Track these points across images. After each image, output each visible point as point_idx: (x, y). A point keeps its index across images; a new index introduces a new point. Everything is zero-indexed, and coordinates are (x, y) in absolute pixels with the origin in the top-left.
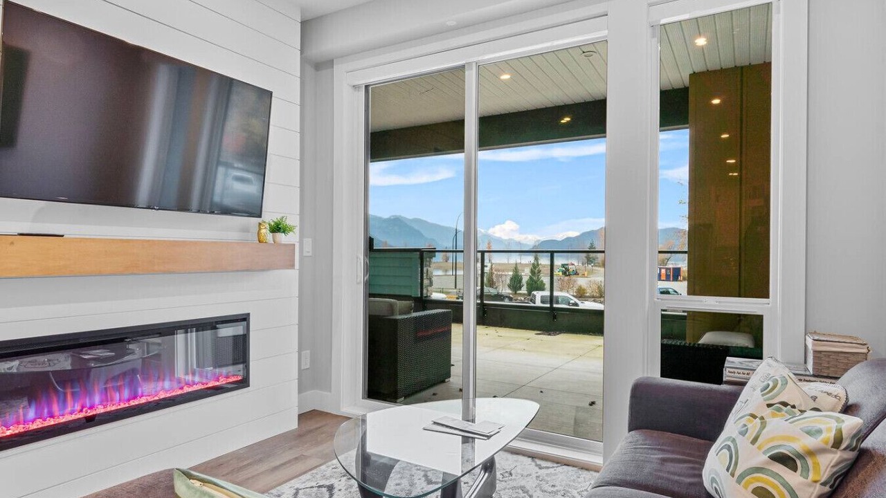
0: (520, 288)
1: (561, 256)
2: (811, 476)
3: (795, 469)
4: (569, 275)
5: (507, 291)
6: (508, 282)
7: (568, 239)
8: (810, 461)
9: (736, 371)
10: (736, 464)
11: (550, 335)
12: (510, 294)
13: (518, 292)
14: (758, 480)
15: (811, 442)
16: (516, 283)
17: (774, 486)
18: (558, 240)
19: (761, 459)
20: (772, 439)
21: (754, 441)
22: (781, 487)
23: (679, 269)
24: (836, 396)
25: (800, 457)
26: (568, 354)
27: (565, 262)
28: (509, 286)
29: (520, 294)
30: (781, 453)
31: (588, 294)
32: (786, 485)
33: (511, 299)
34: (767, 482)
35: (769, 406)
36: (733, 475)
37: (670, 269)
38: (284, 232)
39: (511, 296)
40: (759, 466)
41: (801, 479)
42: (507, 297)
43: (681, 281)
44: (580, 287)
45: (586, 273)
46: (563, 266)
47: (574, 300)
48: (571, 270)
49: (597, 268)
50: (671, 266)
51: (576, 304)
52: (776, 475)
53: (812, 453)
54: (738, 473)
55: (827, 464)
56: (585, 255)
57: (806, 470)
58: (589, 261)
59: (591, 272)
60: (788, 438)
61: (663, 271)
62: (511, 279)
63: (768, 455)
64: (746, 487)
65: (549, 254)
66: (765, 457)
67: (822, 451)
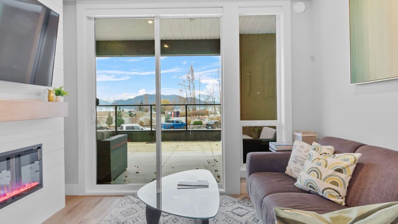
0: (112, 123)
1: (127, 108)
2: (348, 174)
3: (342, 173)
4: (132, 116)
5: (105, 125)
6: (106, 120)
7: (130, 100)
8: (346, 169)
9: (279, 146)
10: (321, 175)
11: (152, 143)
12: (107, 126)
13: (111, 125)
14: (331, 179)
15: (347, 163)
16: (109, 121)
17: (338, 180)
18: (125, 100)
19: (331, 172)
20: (333, 165)
21: (326, 166)
22: (340, 179)
23: (179, 112)
24: (331, 149)
25: (344, 168)
26: (168, 151)
27: (130, 110)
28: (106, 123)
29: (112, 126)
30: (338, 168)
31: (144, 125)
32: (341, 178)
33: (107, 129)
34: (335, 179)
35: (321, 155)
36: (321, 179)
37: (175, 112)
38: (62, 96)
39: (108, 127)
40: (332, 174)
41: (345, 175)
42: (106, 128)
43: (179, 117)
44: (141, 121)
45: (140, 115)
46: (129, 112)
47: (141, 127)
48: (133, 114)
49: (143, 113)
50: (175, 111)
51: (142, 129)
52: (337, 176)
53: (347, 167)
54: (323, 178)
55: (352, 169)
56: (138, 107)
57: (346, 172)
58: (140, 109)
59: (142, 115)
60: (338, 163)
61: (173, 113)
62: (107, 119)
63: (334, 169)
64: (327, 182)
65: (115, 107)
66: (333, 171)
67: (351, 165)
